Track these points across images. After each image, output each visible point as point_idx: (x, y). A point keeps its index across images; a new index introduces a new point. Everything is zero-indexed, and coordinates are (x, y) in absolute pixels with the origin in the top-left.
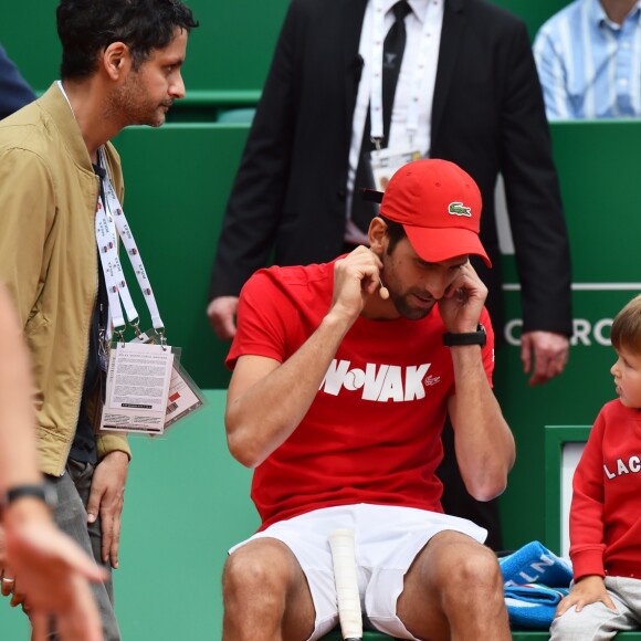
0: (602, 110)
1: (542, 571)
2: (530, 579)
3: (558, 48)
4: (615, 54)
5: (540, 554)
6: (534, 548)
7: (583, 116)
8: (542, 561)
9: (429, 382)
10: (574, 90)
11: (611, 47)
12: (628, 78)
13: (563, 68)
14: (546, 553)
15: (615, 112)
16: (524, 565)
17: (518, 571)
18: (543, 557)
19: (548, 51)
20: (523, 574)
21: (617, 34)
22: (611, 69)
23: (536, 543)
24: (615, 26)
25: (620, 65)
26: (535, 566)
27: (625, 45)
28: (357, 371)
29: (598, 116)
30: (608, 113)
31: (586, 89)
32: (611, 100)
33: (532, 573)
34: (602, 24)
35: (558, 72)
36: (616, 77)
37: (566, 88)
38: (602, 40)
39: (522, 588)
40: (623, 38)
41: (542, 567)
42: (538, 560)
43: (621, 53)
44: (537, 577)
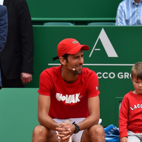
0: (133, 24)
1: (113, 131)
2: (110, 133)
3: (123, 9)
4: (137, 10)
5: (113, 127)
6: (112, 126)
7: (129, 25)
8: (113, 129)
9: (80, 97)
10: (127, 19)
11: (136, 9)
12: (140, 16)
13: (125, 13)
14: (114, 127)
15: (137, 24)
16: (109, 130)
17: (108, 131)
18: (114, 128)
19: (121, 9)
20: (109, 132)
21: (137, 6)
22: (136, 14)
23: (112, 125)
24: (137, 4)
25: (138, 13)
26: (112, 130)
27: (139, 8)
28: (64, 96)
29: (132, 25)
30: (135, 24)
31: (130, 18)
32: (136, 21)
33: (111, 132)
34: (134, 3)
35: (123, 14)
36: (137, 16)
37: (125, 18)
38: (134, 7)
39: (109, 135)
40: (138, 7)
41: (113, 130)
42: (112, 129)
43: (138, 10)
44: (112, 133)
